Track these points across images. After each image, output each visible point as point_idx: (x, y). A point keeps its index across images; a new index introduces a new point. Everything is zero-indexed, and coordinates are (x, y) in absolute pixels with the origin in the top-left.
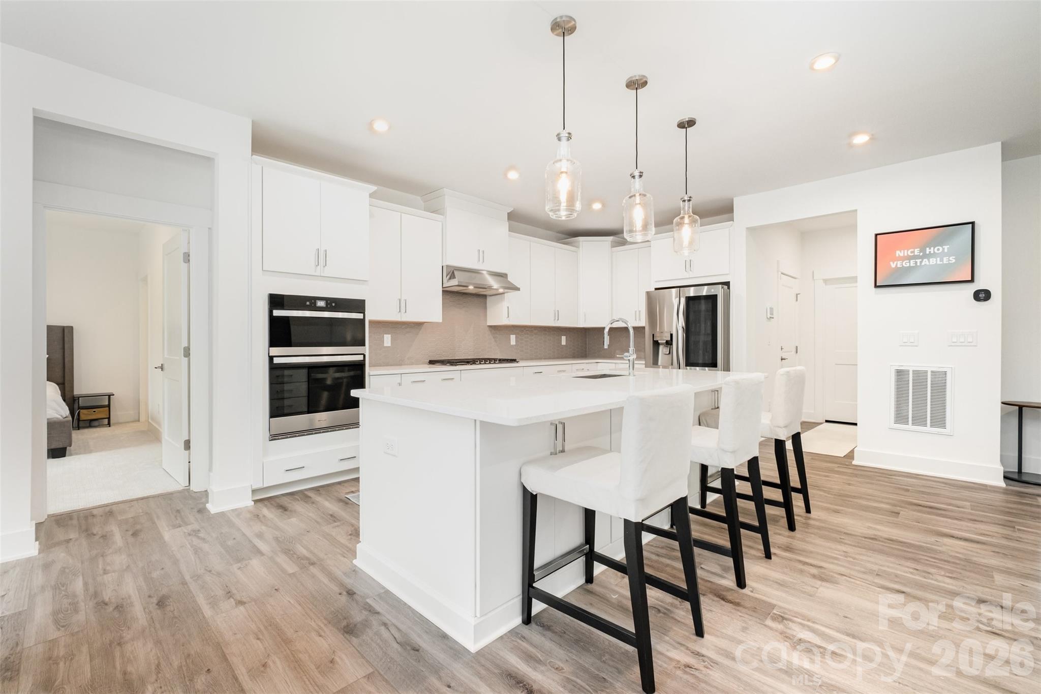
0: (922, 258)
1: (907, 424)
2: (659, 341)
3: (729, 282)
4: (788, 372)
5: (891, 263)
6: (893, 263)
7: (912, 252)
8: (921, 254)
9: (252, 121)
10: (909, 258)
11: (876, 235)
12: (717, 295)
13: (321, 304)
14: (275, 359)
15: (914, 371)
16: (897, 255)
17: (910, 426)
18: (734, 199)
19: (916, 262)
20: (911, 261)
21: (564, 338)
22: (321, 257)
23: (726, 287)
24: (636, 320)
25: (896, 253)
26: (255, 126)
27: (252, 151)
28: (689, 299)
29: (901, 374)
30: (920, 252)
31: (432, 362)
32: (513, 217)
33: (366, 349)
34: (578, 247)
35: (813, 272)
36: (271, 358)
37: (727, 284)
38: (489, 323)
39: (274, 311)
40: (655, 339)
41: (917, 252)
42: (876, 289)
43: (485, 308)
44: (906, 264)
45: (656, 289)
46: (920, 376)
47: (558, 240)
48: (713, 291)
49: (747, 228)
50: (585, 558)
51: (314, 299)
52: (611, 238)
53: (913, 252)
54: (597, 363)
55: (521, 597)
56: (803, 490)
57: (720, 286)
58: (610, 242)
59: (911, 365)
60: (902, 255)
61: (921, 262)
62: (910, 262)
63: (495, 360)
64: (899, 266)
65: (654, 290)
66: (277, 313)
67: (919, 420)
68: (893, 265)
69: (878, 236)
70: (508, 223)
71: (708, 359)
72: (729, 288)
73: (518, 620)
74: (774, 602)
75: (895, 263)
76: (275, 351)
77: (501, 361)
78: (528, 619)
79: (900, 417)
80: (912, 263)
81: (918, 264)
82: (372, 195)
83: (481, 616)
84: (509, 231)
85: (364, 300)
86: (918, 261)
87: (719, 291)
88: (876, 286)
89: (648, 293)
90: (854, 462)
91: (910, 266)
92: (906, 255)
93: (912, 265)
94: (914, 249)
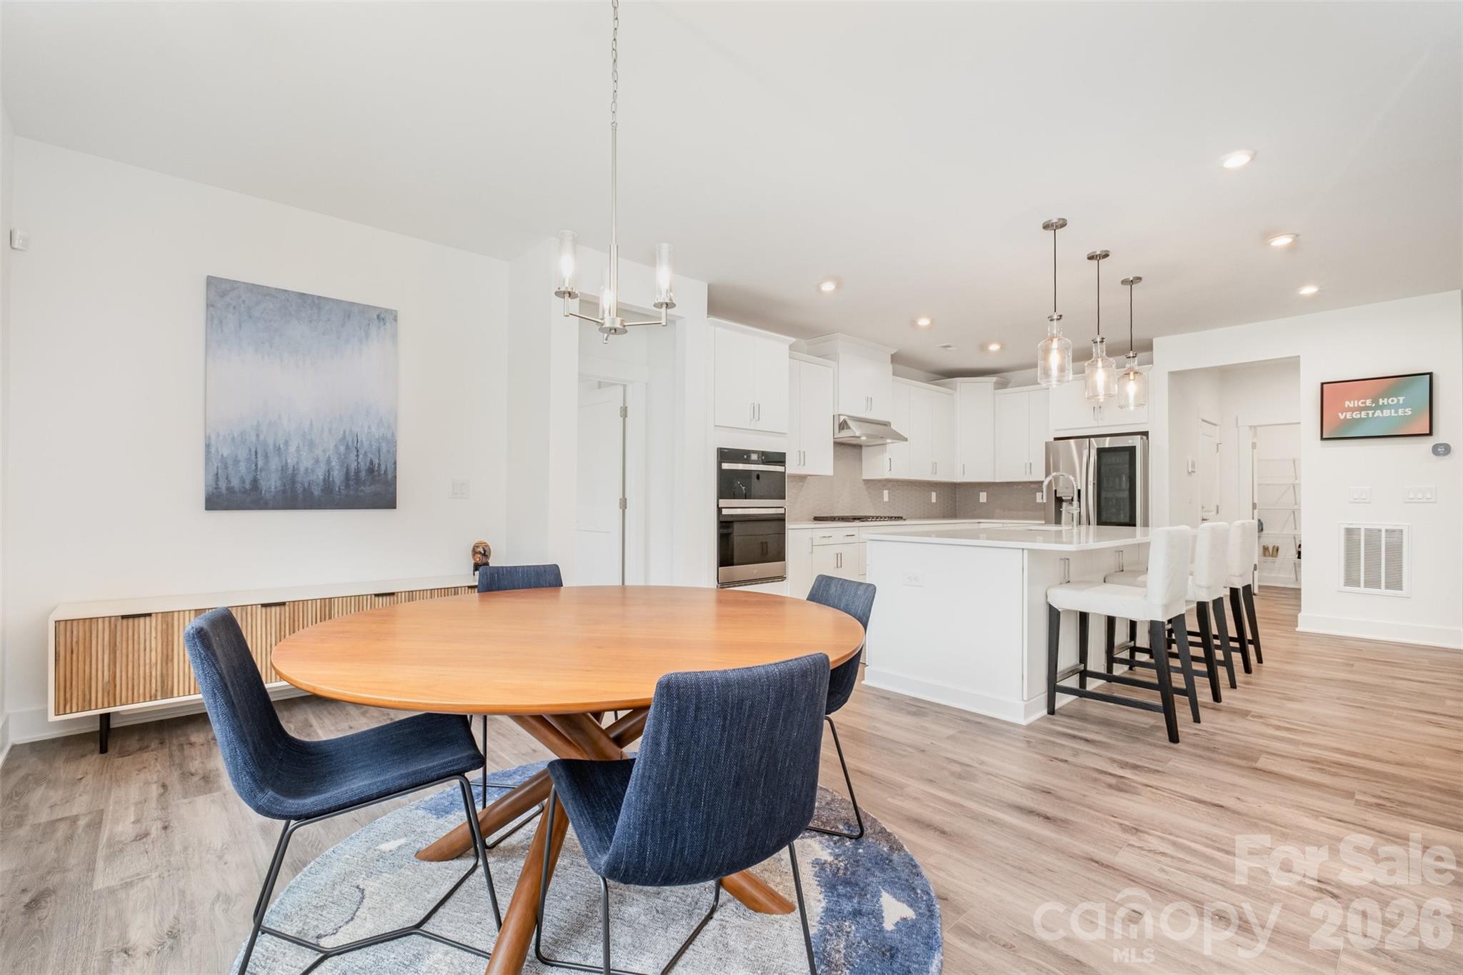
0: (1375, 409)
1: (1359, 586)
2: (1063, 498)
3: (1148, 432)
4: (1243, 524)
5: (1340, 414)
6: (1342, 414)
7: (1362, 403)
8: (1374, 405)
9: (709, 286)
10: (1360, 409)
11: (1322, 384)
12: (1135, 447)
13: (754, 457)
14: (723, 510)
15: (1366, 530)
16: (1346, 406)
17: (1362, 589)
18: (1154, 340)
19: (1368, 414)
20: (1363, 413)
21: (934, 495)
22: (756, 411)
23: (1145, 438)
24: (1026, 474)
25: (1345, 403)
26: (711, 289)
27: (708, 313)
28: (1101, 452)
29: (1349, 532)
30: (1372, 403)
31: (817, 519)
32: (895, 359)
33: (786, 503)
34: (954, 389)
35: (1237, 418)
36: (719, 510)
37: (1146, 434)
38: (866, 477)
39: (723, 464)
40: (1058, 496)
41: (1368, 402)
42: (1323, 442)
43: (861, 460)
44: (1356, 415)
45: (1056, 439)
46: (1373, 535)
47: (929, 381)
48: (1128, 442)
49: (1169, 372)
50: (1078, 677)
51: (748, 453)
52: (993, 379)
53: (1364, 403)
54: (979, 523)
55: (1047, 693)
56: (1255, 641)
57: (1139, 436)
58: (993, 384)
59: (1363, 522)
60: (1351, 405)
61: (1373, 414)
62: (1360, 414)
63: (868, 517)
64: (1348, 417)
65: (1053, 440)
66: (726, 466)
67: (1372, 583)
68: (1342, 417)
69: (1325, 385)
70: (891, 367)
71: (1124, 517)
72: (1148, 438)
73: (1045, 712)
74: (1250, 710)
75: (1344, 414)
76: (723, 503)
77: (891, 518)
78: (1052, 711)
79: (1351, 580)
80: (1363, 414)
81: (1370, 416)
82: (792, 347)
83: (1029, 700)
84: (894, 374)
85: (785, 454)
86: (1370, 413)
87: (1136, 442)
88: (1322, 439)
89: (1046, 443)
90: (1297, 629)
91: (1361, 418)
92: (1356, 405)
93: (1363, 416)
94: (1366, 399)
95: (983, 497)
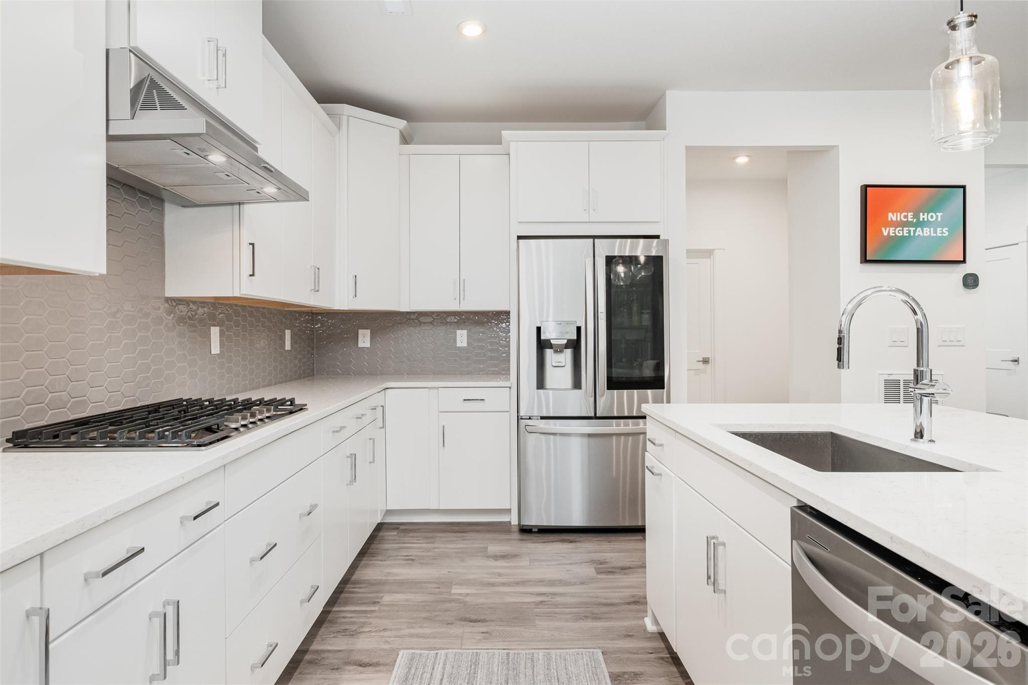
0: (916, 226)
2: (553, 342)
3: (659, 237)
5: (883, 230)
6: (886, 230)
7: (904, 217)
8: (915, 221)
10: (902, 225)
11: (864, 187)
12: (662, 257)
15: (904, 381)
16: (890, 219)
18: (667, 92)
19: (910, 231)
20: (905, 229)
21: (288, 335)
25: (887, 215)
30: (913, 218)
40: (542, 338)
41: (910, 217)
42: (865, 265)
44: (899, 232)
49: (688, 148)
53: (906, 217)
58: (398, 132)
59: (902, 372)
60: (894, 219)
61: (915, 231)
62: (903, 230)
64: (891, 234)
68: (885, 233)
69: (866, 189)
75: (888, 229)
80: (906, 232)
81: (912, 234)
86: (912, 229)
88: (866, 261)
91: (903, 236)
92: (899, 219)
93: (905, 234)
94: (908, 212)
95: (364, 339)
